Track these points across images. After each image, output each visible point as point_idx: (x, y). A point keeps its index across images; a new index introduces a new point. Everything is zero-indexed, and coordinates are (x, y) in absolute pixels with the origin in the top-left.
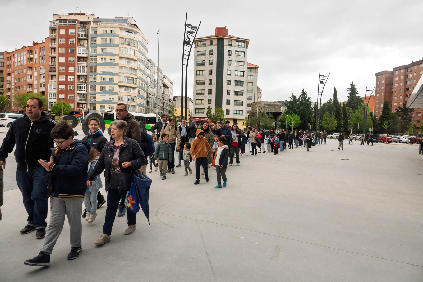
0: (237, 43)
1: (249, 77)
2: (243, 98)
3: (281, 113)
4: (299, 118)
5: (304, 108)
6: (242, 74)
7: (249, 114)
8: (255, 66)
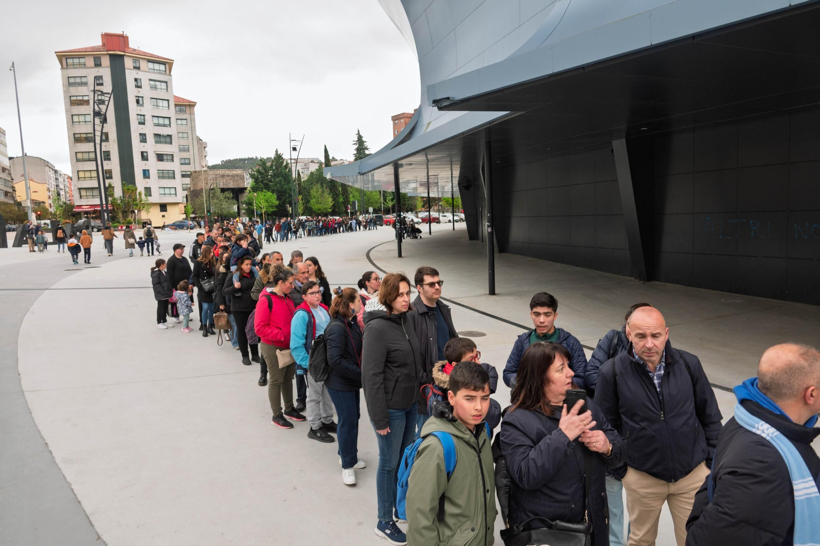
0: (151, 65)
1: (179, 122)
2: (175, 166)
3: (245, 189)
4: (275, 196)
5: (280, 180)
6: (167, 122)
7: (188, 192)
8: (189, 101)
